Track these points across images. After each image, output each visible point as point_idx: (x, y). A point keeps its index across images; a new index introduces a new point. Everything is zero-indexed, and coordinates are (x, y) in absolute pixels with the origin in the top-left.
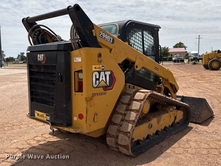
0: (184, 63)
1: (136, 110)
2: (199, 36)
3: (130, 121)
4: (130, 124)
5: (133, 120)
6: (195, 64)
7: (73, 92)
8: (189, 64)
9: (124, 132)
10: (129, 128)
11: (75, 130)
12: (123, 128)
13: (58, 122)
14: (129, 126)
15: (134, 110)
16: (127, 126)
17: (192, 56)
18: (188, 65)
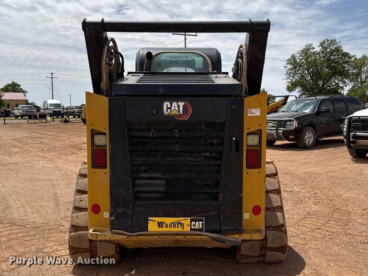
0: (45, 121)
1: (275, 190)
2: (52, 74)
3: (274, 207)
4: (277, 213)
5: (278, 207)
6: (66, 121)
7: (245, 170)
8: (56, 123)
9: (273, 227)
10: (279, 218)
11: (261, 235)
12: (269, 221)
13: (227, 228)
14: (278, 216)
15: (272, 190)
16: (273, 216)
17: (51, 107)
18: (52, 123)
